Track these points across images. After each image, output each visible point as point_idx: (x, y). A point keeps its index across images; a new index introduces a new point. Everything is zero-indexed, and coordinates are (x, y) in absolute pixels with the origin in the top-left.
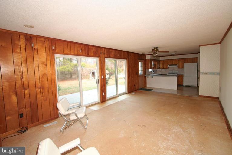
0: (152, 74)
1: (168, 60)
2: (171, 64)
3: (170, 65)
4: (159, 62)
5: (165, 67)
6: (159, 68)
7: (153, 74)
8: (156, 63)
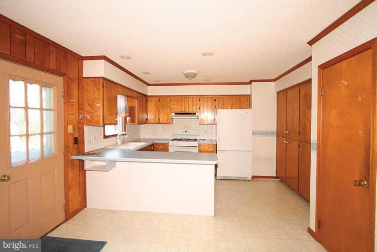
0: (119, 142)
1: (172, 99)
2: (179, 111)
3: (176, 114)
4: (147, 101)
5: (163, 118)
6: (146, 122)
7: (123, 142)
8: (136, 103)
